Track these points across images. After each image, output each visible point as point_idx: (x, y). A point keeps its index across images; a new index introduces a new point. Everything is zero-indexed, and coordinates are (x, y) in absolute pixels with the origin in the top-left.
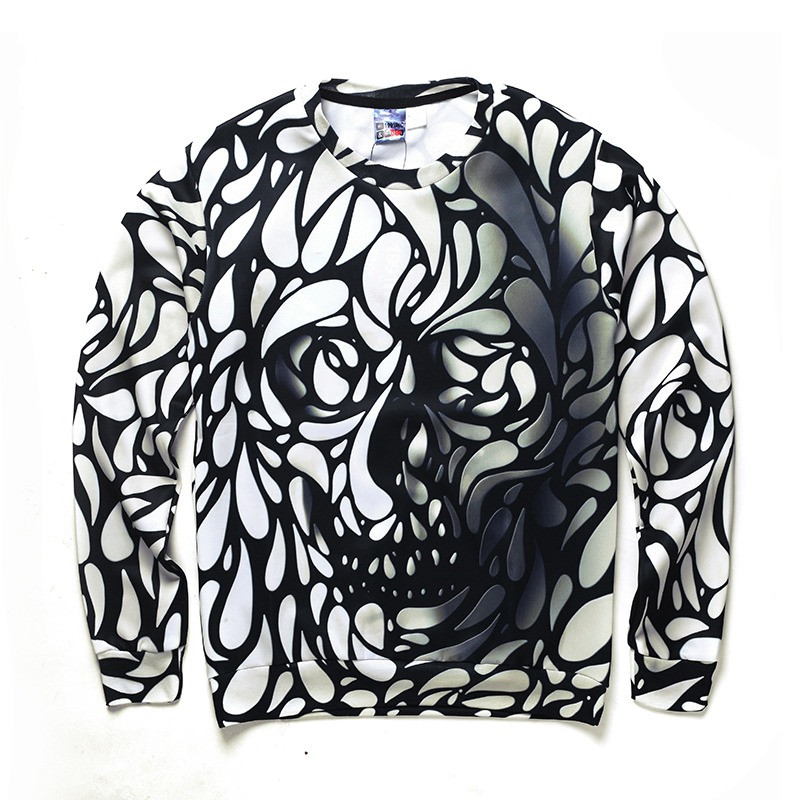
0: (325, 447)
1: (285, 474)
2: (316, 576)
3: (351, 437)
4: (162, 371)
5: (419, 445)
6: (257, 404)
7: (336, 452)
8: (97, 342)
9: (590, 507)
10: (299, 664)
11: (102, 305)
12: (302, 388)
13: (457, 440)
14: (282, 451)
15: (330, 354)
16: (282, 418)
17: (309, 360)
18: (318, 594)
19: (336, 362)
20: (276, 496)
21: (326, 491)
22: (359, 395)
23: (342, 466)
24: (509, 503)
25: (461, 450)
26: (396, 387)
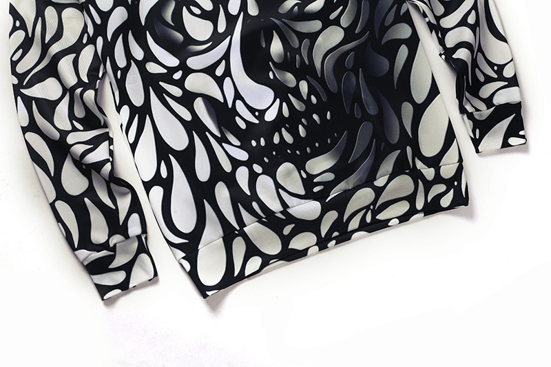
0: (210, 70)
1: (188, 99)
2: (236, 163)
3: (226, 56)
4: (75, 55)
5: (276, 47)
6: (150, 56)
7: (219, 71)
8: (21, 50)
9: (403, 52)
10: (245, 229)
11: (18, 24)
12: (180, 37)
13: (301, 36)
14: (180, 84)
15: (191, 7)
16: (173, 62)
17: (177, 16)
18: (242, 176)
19: (197, 11)
20: (187, 116)
21: (222, 101)
22: (222, 27)
23: (228, 80)
24: (350, 68)
25: (306, 42)
26: (246, 14)
